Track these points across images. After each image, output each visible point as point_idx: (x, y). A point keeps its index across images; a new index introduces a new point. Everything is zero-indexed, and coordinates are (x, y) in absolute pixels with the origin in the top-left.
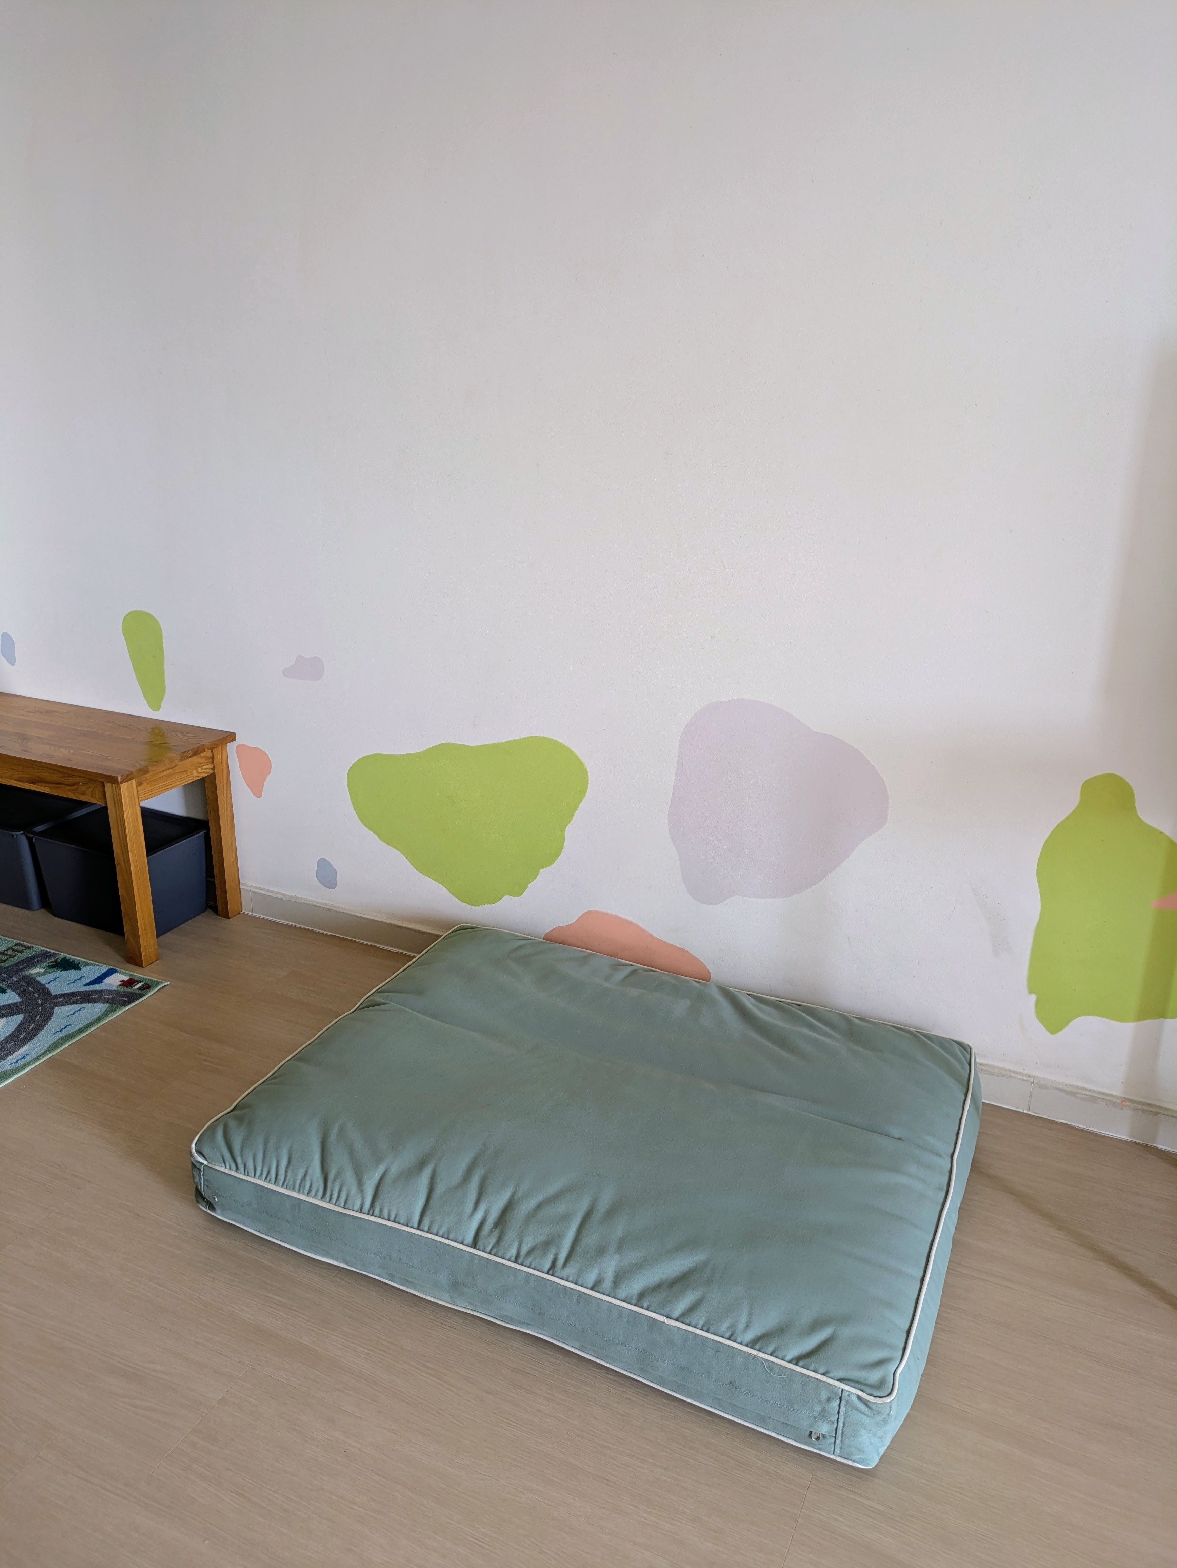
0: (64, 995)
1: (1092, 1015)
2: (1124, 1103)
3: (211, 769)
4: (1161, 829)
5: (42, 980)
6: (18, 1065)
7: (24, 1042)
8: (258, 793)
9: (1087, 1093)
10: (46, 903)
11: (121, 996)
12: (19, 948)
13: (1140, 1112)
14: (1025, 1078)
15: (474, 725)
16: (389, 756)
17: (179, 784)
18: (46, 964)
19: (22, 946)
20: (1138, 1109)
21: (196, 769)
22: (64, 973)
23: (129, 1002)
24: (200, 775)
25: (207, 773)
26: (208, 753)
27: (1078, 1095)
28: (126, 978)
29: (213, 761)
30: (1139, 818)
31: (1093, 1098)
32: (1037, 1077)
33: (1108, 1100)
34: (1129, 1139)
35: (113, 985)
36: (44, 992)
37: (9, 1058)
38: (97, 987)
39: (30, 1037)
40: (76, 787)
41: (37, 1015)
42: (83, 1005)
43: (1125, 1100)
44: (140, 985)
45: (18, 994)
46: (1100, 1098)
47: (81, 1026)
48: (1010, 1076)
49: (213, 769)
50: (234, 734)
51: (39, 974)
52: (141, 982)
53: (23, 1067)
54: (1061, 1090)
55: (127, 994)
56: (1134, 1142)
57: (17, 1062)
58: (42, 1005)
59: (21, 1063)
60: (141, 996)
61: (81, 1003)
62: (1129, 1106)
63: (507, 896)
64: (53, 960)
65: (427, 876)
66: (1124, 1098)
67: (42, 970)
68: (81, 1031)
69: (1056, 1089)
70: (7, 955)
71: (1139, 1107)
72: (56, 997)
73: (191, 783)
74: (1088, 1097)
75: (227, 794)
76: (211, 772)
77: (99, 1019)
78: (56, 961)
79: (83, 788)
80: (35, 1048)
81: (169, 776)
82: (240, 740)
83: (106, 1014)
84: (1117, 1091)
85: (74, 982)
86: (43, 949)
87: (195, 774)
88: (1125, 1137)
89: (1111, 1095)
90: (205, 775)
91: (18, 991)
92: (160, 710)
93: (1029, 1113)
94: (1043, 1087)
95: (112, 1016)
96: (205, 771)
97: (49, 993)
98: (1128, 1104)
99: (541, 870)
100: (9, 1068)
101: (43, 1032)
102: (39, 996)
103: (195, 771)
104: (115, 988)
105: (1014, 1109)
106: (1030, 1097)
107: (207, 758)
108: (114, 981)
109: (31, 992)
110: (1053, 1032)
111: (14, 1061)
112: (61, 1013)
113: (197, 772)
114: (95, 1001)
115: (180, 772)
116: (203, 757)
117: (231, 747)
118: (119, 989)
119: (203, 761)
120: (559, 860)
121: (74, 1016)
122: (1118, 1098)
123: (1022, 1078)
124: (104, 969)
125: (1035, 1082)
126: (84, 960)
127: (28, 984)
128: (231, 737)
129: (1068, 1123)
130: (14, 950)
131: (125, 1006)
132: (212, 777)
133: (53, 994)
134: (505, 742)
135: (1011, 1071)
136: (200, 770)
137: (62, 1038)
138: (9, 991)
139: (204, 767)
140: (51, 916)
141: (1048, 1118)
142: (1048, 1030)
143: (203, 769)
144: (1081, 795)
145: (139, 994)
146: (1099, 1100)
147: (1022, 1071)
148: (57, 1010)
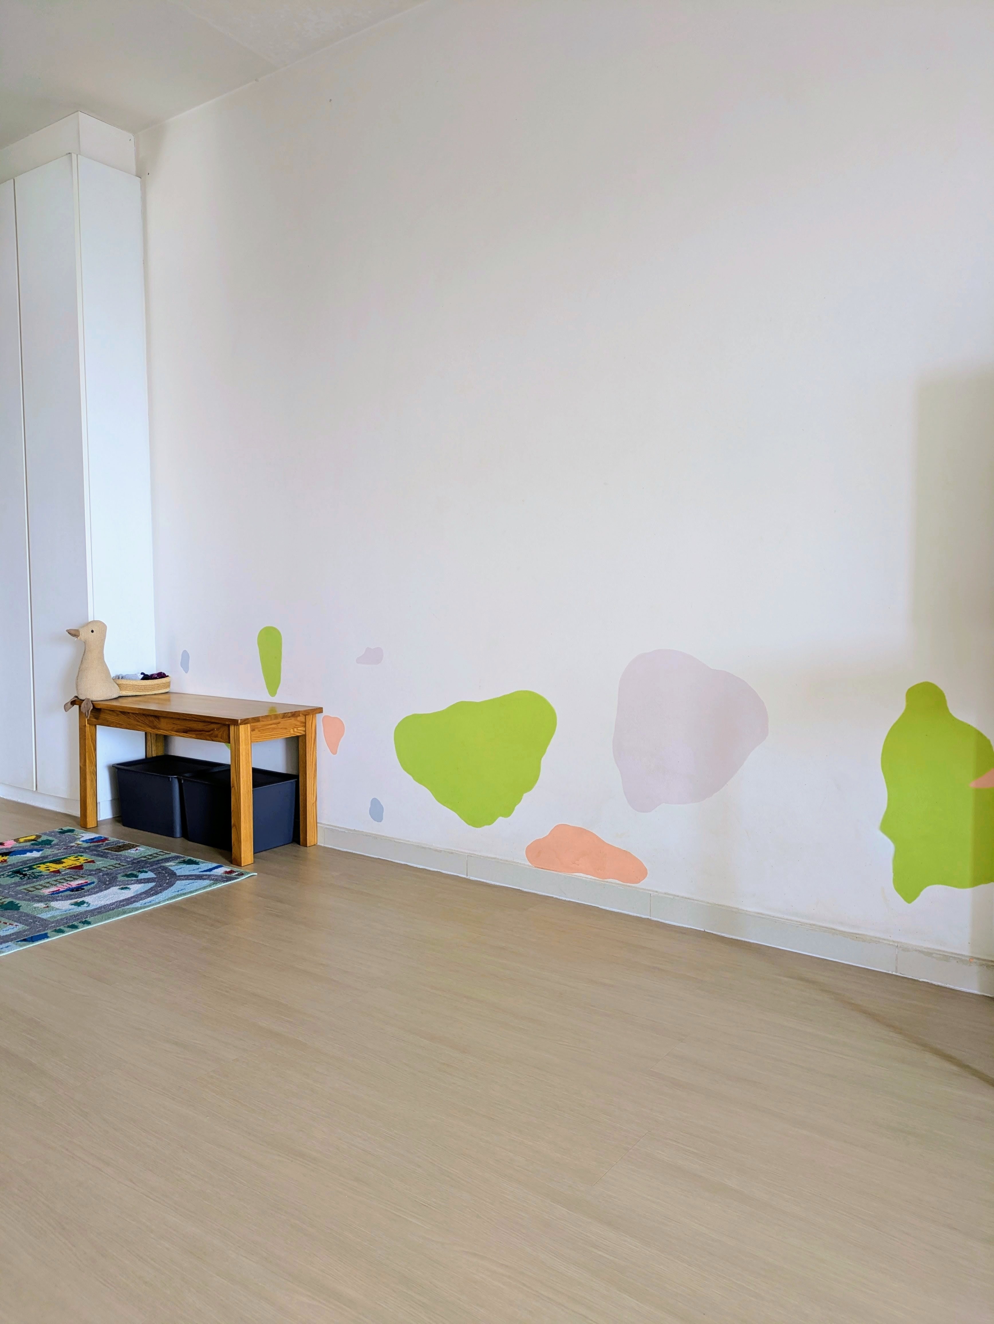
0: (185, 876)
1: (938, 884)
2: (971, 960)
3: (304, 731)
4: (969, 723)
5: (172, 868)
6: (145, 905)
7: (153, 895)
8: (334, 752)
9: (941, 953)
10: (186, 835)
11: (223, 878)
12: (162, 853)
13: (985, 967)
14: (891, 943)
15: (480, 686)
16: (422, 715)
17: (280, 737)
18: (177, 861)
19: (164, 852)
20: (983, 965)
21: (293, 729)
22: (188, 866)
23: (227, 881)
24: (295, 733)
25: (301, 733)
26: (301, 718)
27: (934, 955)
28: (228, 870)
29: (305, 725)
30: (950, 714)
31: (946, 957)
32: (901, 943)
33: (959, 958)
34: (979, 993)
35: (219, 873)
36: (173, 874)
37: (141, 901)
38: (208, 873)
39: (157, 893)
40: (212, 732)
41: (164, 884)
42: (196, 881)
43: (973, 958)
44: (237, 873)
45: (155, 874)
46: (952, 957)
47: (192, 890)
48: (879, 942)
49: (305, 731)
50: (322, 708)
51: (171, 866)
52: (237, 872)
53: (149, 906)
54: (920, 952)
55: (226, 877)
56: (984, 996)
57: (145, 904)
58: (169, 880)
59: (148, 904)
60: (236, 878)
61: (195, 880)
62: (976, 962)
63: (501, 818)
64: (182, 859)
65: (444, 806)
66: (972, 957)
67: (174, 864)
68: (191, 892)
69: (916, 950)
70: (153, 856)
71: (984, 962)
72: (179, 876)
73: (288, 737)
74: (941, 956)
75: (313, 752)
76: (304, 733)
77: (205, 888)
78: (184, 860)
79: (216, 732)
80: (158, 898)
81: (274, 729)
82: (325, 712)
83: (210, 886)
84: (966, 952)
85: (194, 870)
86: (176, 854)
87: (292, 732)
88: (976, 992)
89: (962, 955)
90: (299, 734)
91: (155, 872)
92: (276, 696)
93: (897, 974)
94: (906, 949)
95: (214, 886)
96: (299, 731)
97: (175, 874)
98: (975, 960)
99: (524, 795)
100: (140, 906)
101: (166, 891)
102: (168, 875)
103: (292, 730)
104: (220, 874)
105: (885, 971)
106: (897, 960)
107: (302, 722)
108: (220, 871)
109: (163, 873)
110: (909, 902)
111: (144, 903)
112: (179, 884)
113: (294, 731)
114: (205, 879)
115: (281, 728)
116: (298, 721)
117: (319, 717)
118: (222, 875)
119: (298, 724)
120: (536, 785)
121: (189, 885)
122: (967, 956)
123: (888, 943)
124: (215, 865)
125: (899, 946)
126: (202, 860)
127: (163, 870)
128: (320, 710)
129: (929, 981)
130: (158, 854)
131: (224, 882)
132: (305, 736)
133: (178, 874)
134: (500, 697)
135: (879, 938)
136: (295, 730)
137: (178, 895)
138: (149, 872)
139: (299, 729)
140: (187, 841)
141: (912, 978)
142: (905, 900)
143: (297, 730)
144: (907, 701)
145: (235, 878)
146: (951, 958)
147: (889, 938)
148: (178, 882)
